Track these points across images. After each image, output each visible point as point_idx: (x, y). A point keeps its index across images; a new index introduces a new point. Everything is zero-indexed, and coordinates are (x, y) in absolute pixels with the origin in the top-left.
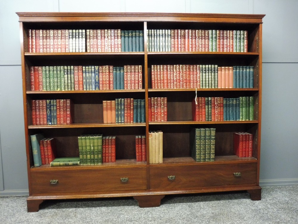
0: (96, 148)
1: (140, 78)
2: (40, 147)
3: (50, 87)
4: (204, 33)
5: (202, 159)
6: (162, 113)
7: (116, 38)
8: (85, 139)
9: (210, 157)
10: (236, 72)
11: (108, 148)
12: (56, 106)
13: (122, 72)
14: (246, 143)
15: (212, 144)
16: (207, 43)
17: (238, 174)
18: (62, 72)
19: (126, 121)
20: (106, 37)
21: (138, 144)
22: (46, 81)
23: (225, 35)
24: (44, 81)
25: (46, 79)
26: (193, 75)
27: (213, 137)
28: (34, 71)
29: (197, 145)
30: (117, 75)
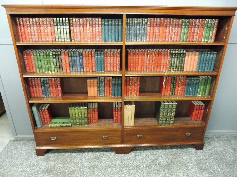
0: (83, 115)
1: (118, 62)
2: (40, 113)
3: (42, 68)
4: (178, 21)
5: (163, 124)
6: (135, 90)
7: (97, 26)
8: (74, 109)
9: (170, 123)
10: (201, 57)
11: (92, 114)
12: (49, 83)
13: (103, 56)
14: (199, 111)
15: (172, 114)
16: (179, 31)
17: (189, 134)
18: (51, 57)
19: (106, 95)
20: (88, 25)
21: (115, 111)
22: (38, 64)
23: (197, 24)
24: (36, 63)
25: (38, 62)
26: (164, 59)
27: (174, 109)
28: (27, 55)
29: (161, 115)
30: (99, 59)
